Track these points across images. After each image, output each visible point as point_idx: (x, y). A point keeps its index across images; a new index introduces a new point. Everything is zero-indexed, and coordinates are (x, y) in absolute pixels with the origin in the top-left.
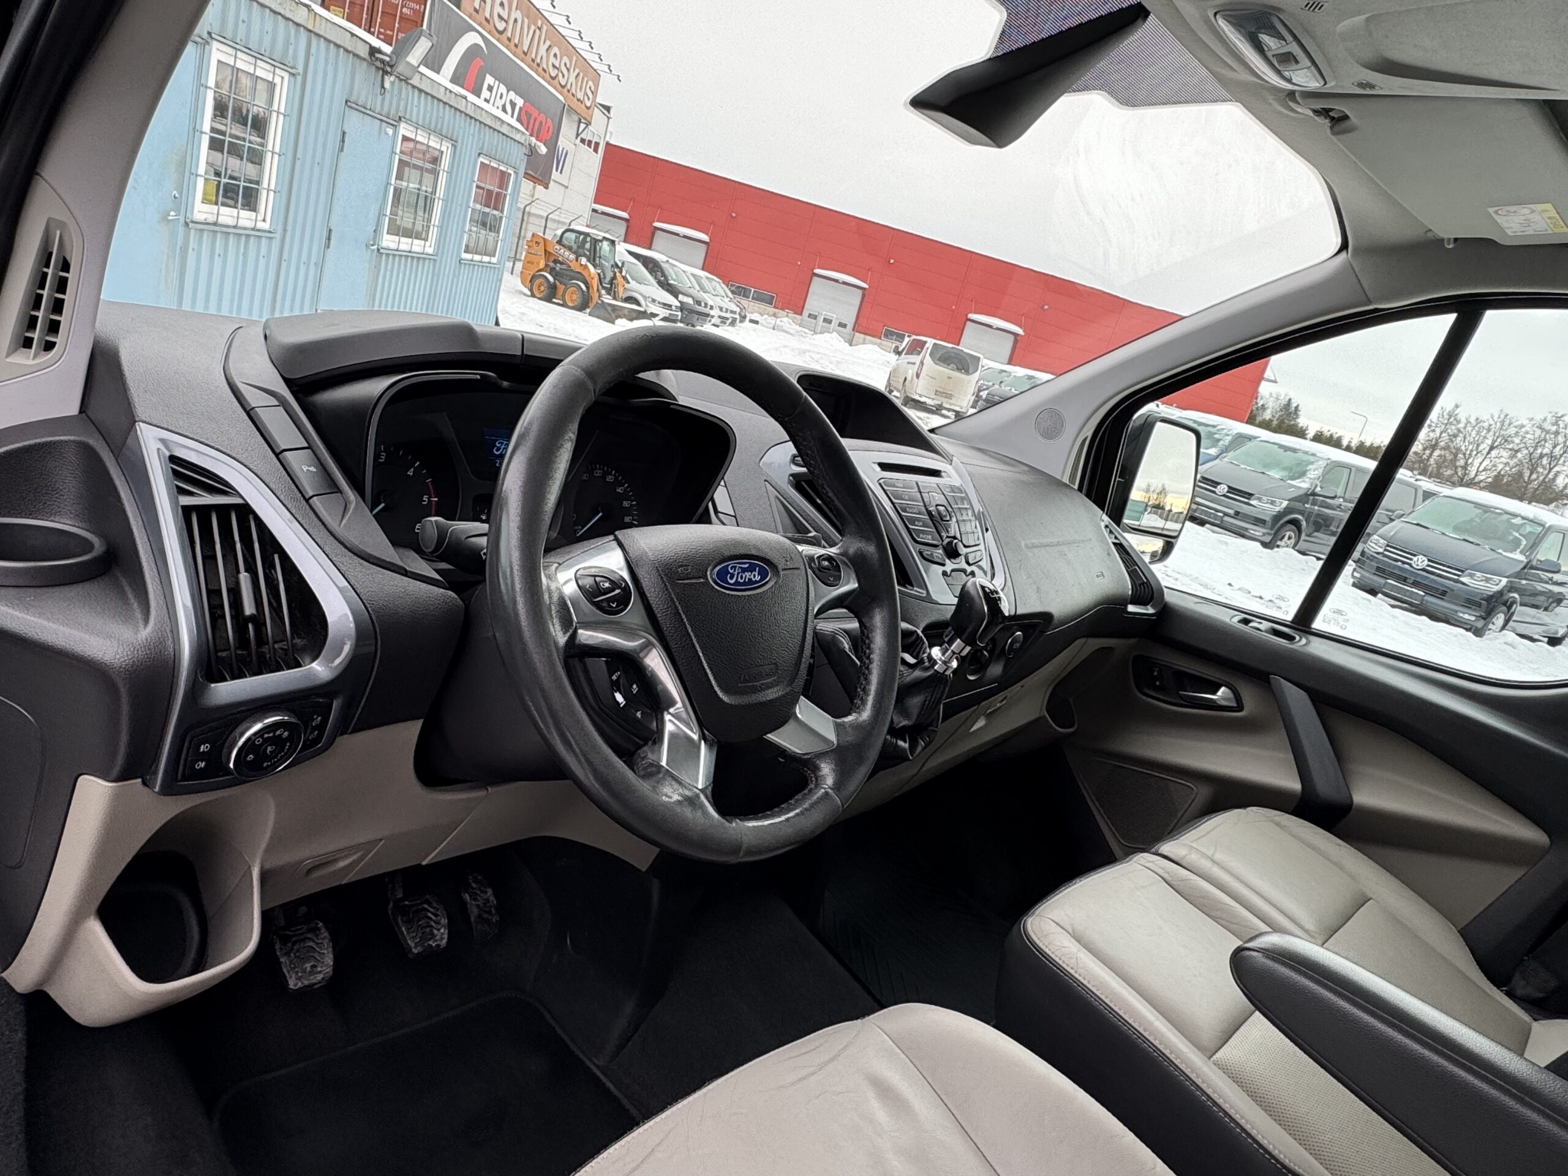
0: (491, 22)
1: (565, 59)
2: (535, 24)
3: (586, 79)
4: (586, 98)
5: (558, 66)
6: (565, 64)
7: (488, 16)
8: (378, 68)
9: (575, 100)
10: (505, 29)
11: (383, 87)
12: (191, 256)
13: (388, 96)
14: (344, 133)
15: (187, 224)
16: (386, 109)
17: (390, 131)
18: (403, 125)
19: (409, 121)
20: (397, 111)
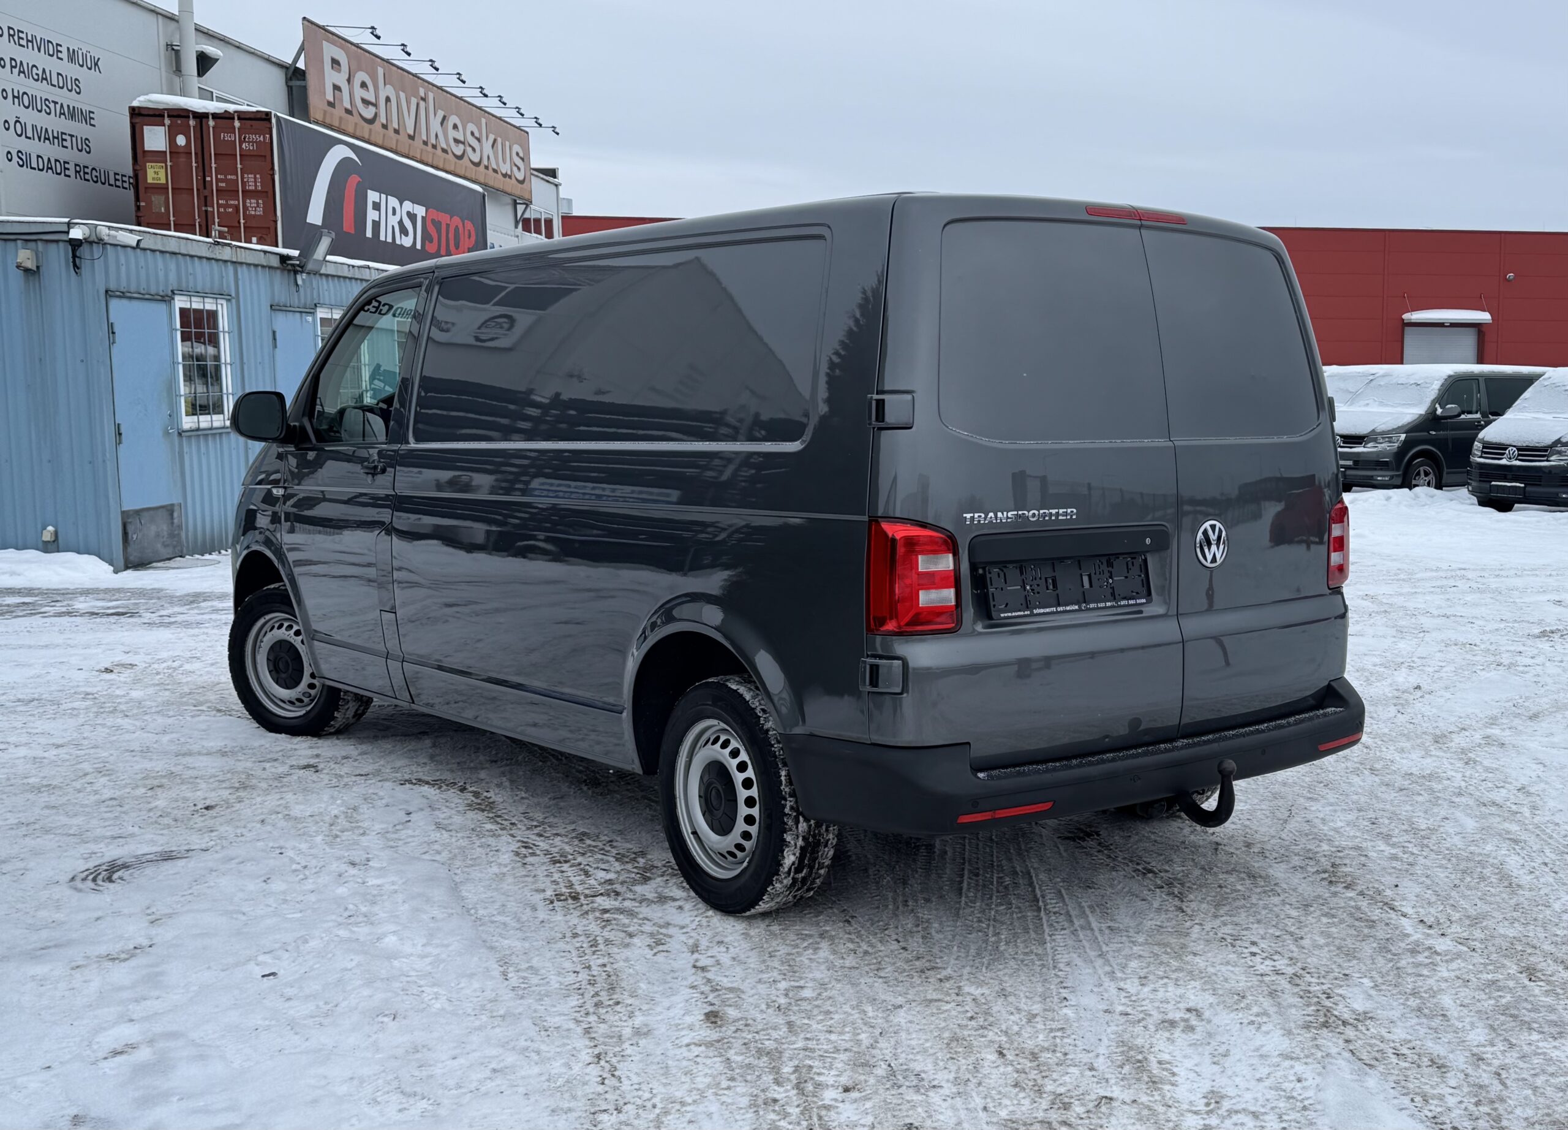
0: (355, 112)
1: (471, 127)
2: (415, 94)
3: (507, 144)
4: (515, 169)
5: (462, 139)
6: (472, 134)
7: (349, 107)
8: (289, 271)
9: (500, 176)
10: (376, 115)
11: (297, 285)
12: (187, 458)
13: (302, 290)
14: (274, 333)
15: (180, 434)
16: (303, 301)
17: (310, 319)
18: (318, 310)
19: (322, 305)
20: (312, 299)
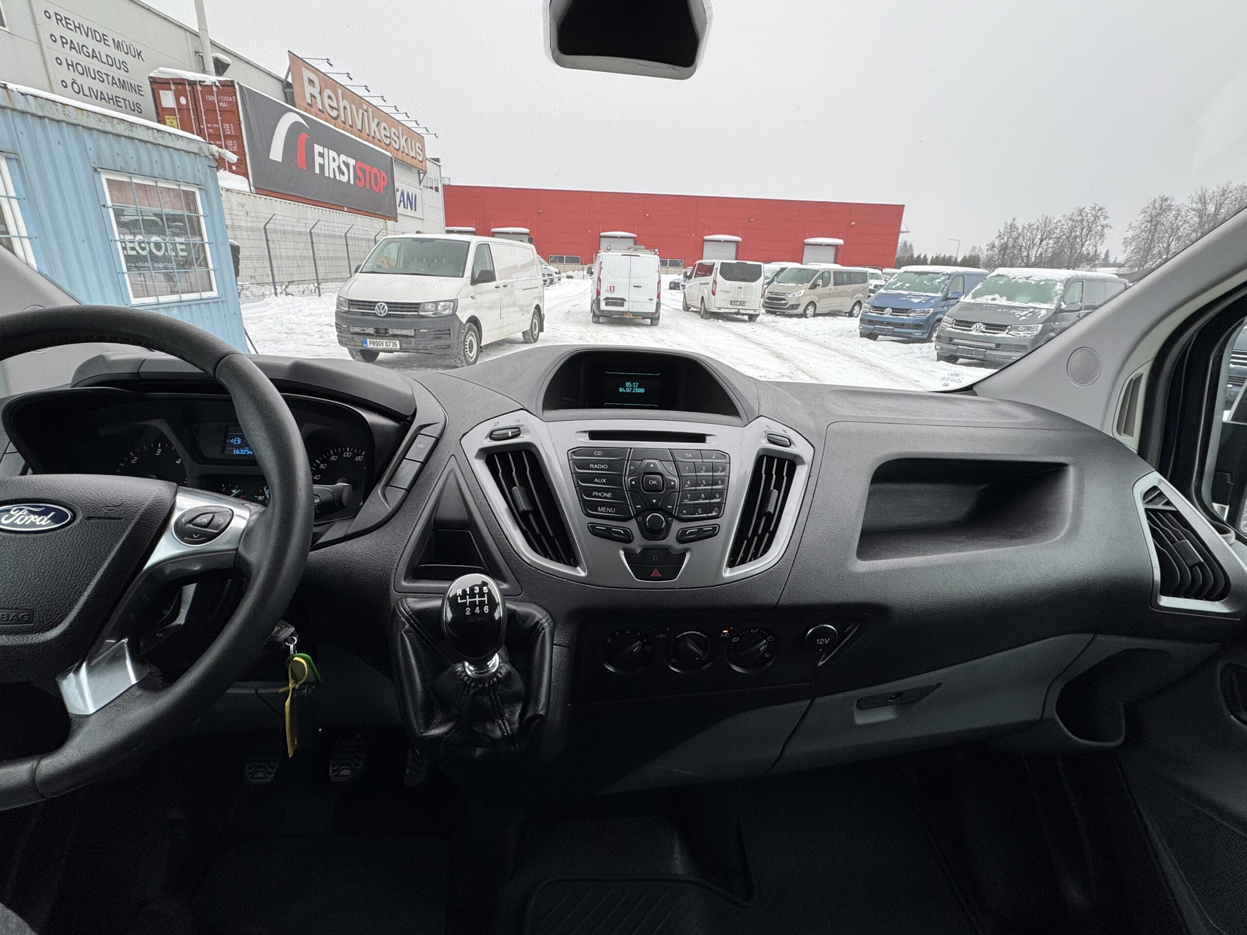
0: (325, 112)
1: (393, 130)
2: (362, 108)
5: (388, 135)
6: (394, 134)
7: (321, 108)
9: (410, 157)
10: (338, 115)
